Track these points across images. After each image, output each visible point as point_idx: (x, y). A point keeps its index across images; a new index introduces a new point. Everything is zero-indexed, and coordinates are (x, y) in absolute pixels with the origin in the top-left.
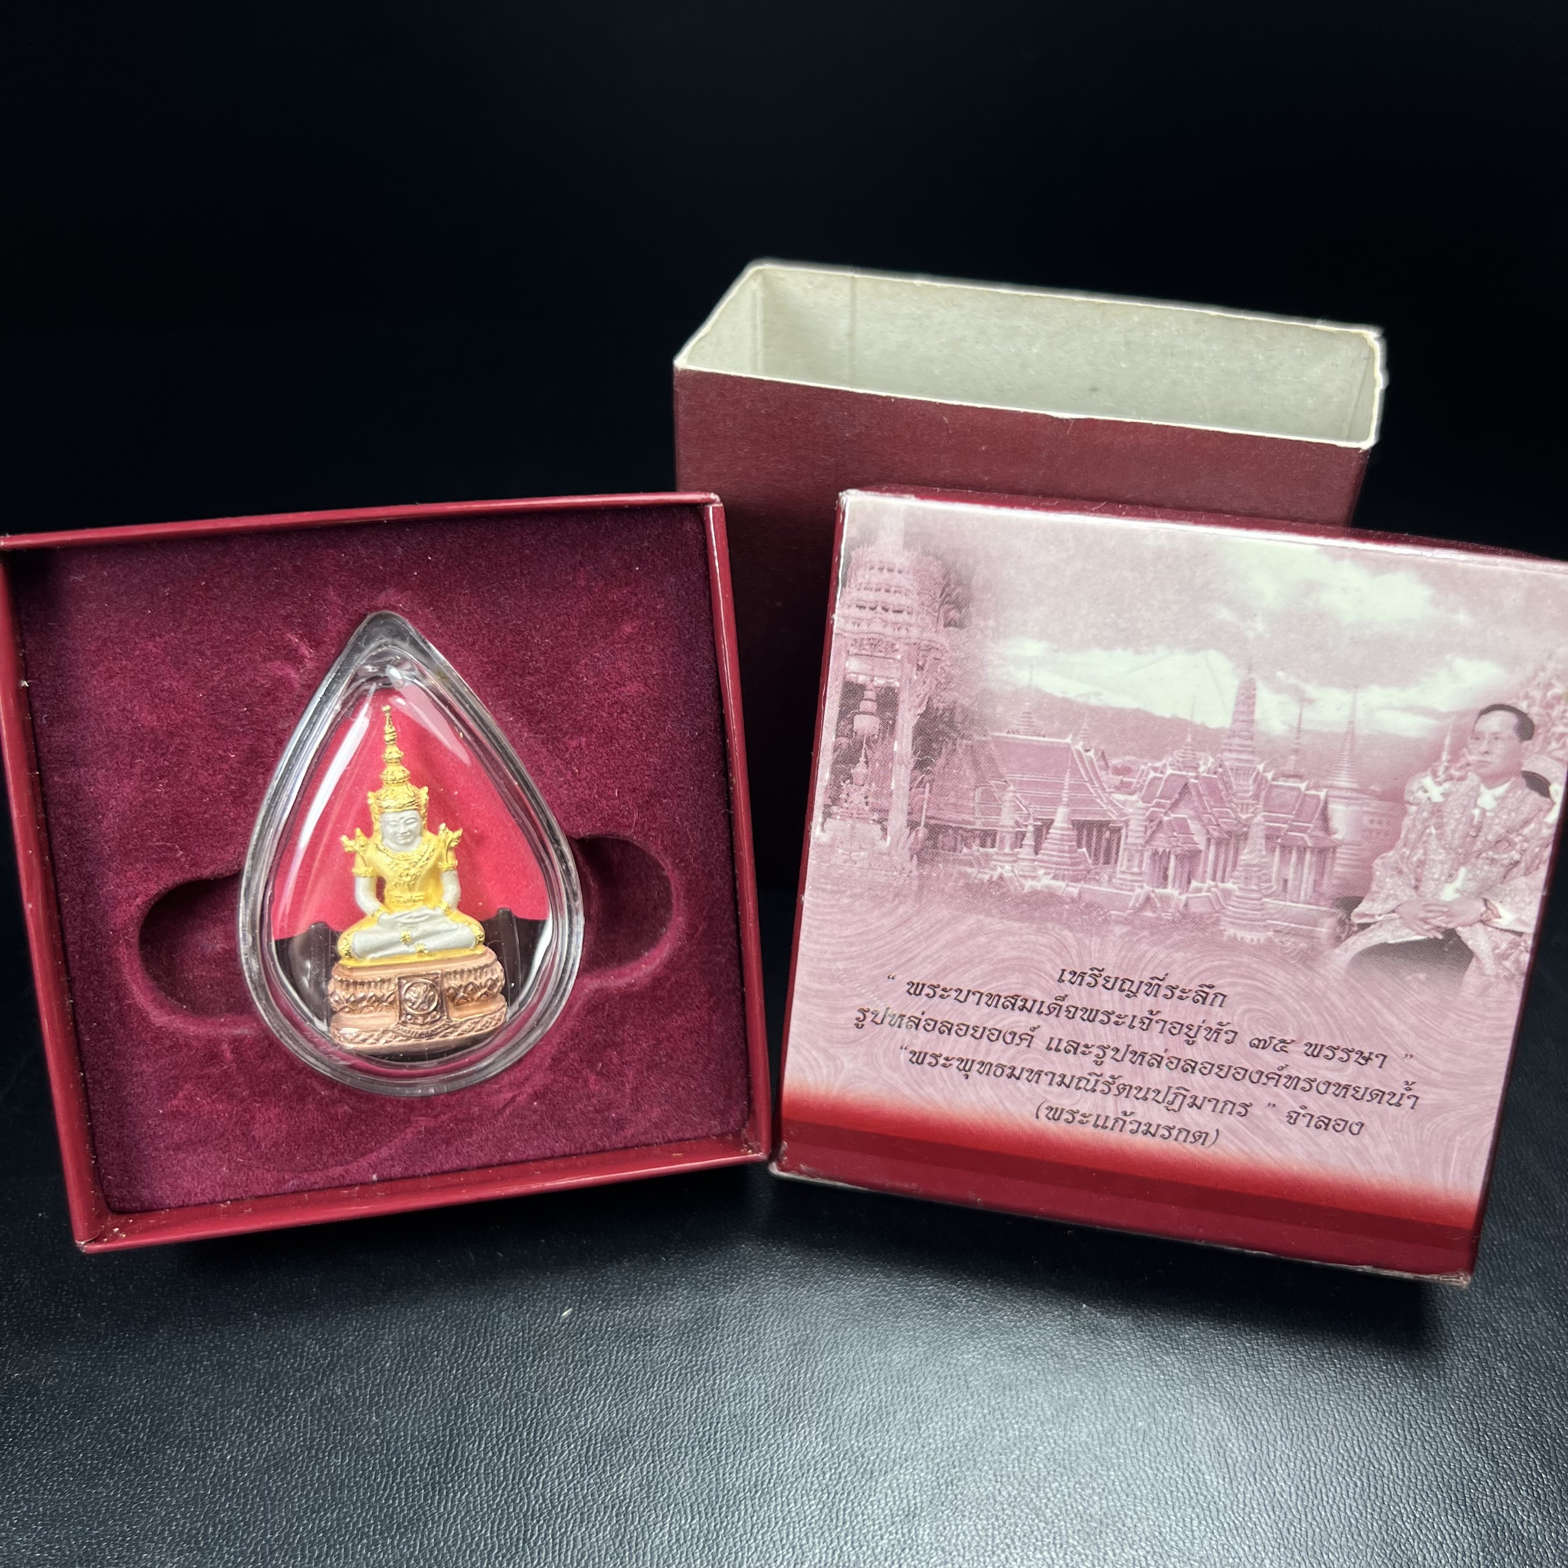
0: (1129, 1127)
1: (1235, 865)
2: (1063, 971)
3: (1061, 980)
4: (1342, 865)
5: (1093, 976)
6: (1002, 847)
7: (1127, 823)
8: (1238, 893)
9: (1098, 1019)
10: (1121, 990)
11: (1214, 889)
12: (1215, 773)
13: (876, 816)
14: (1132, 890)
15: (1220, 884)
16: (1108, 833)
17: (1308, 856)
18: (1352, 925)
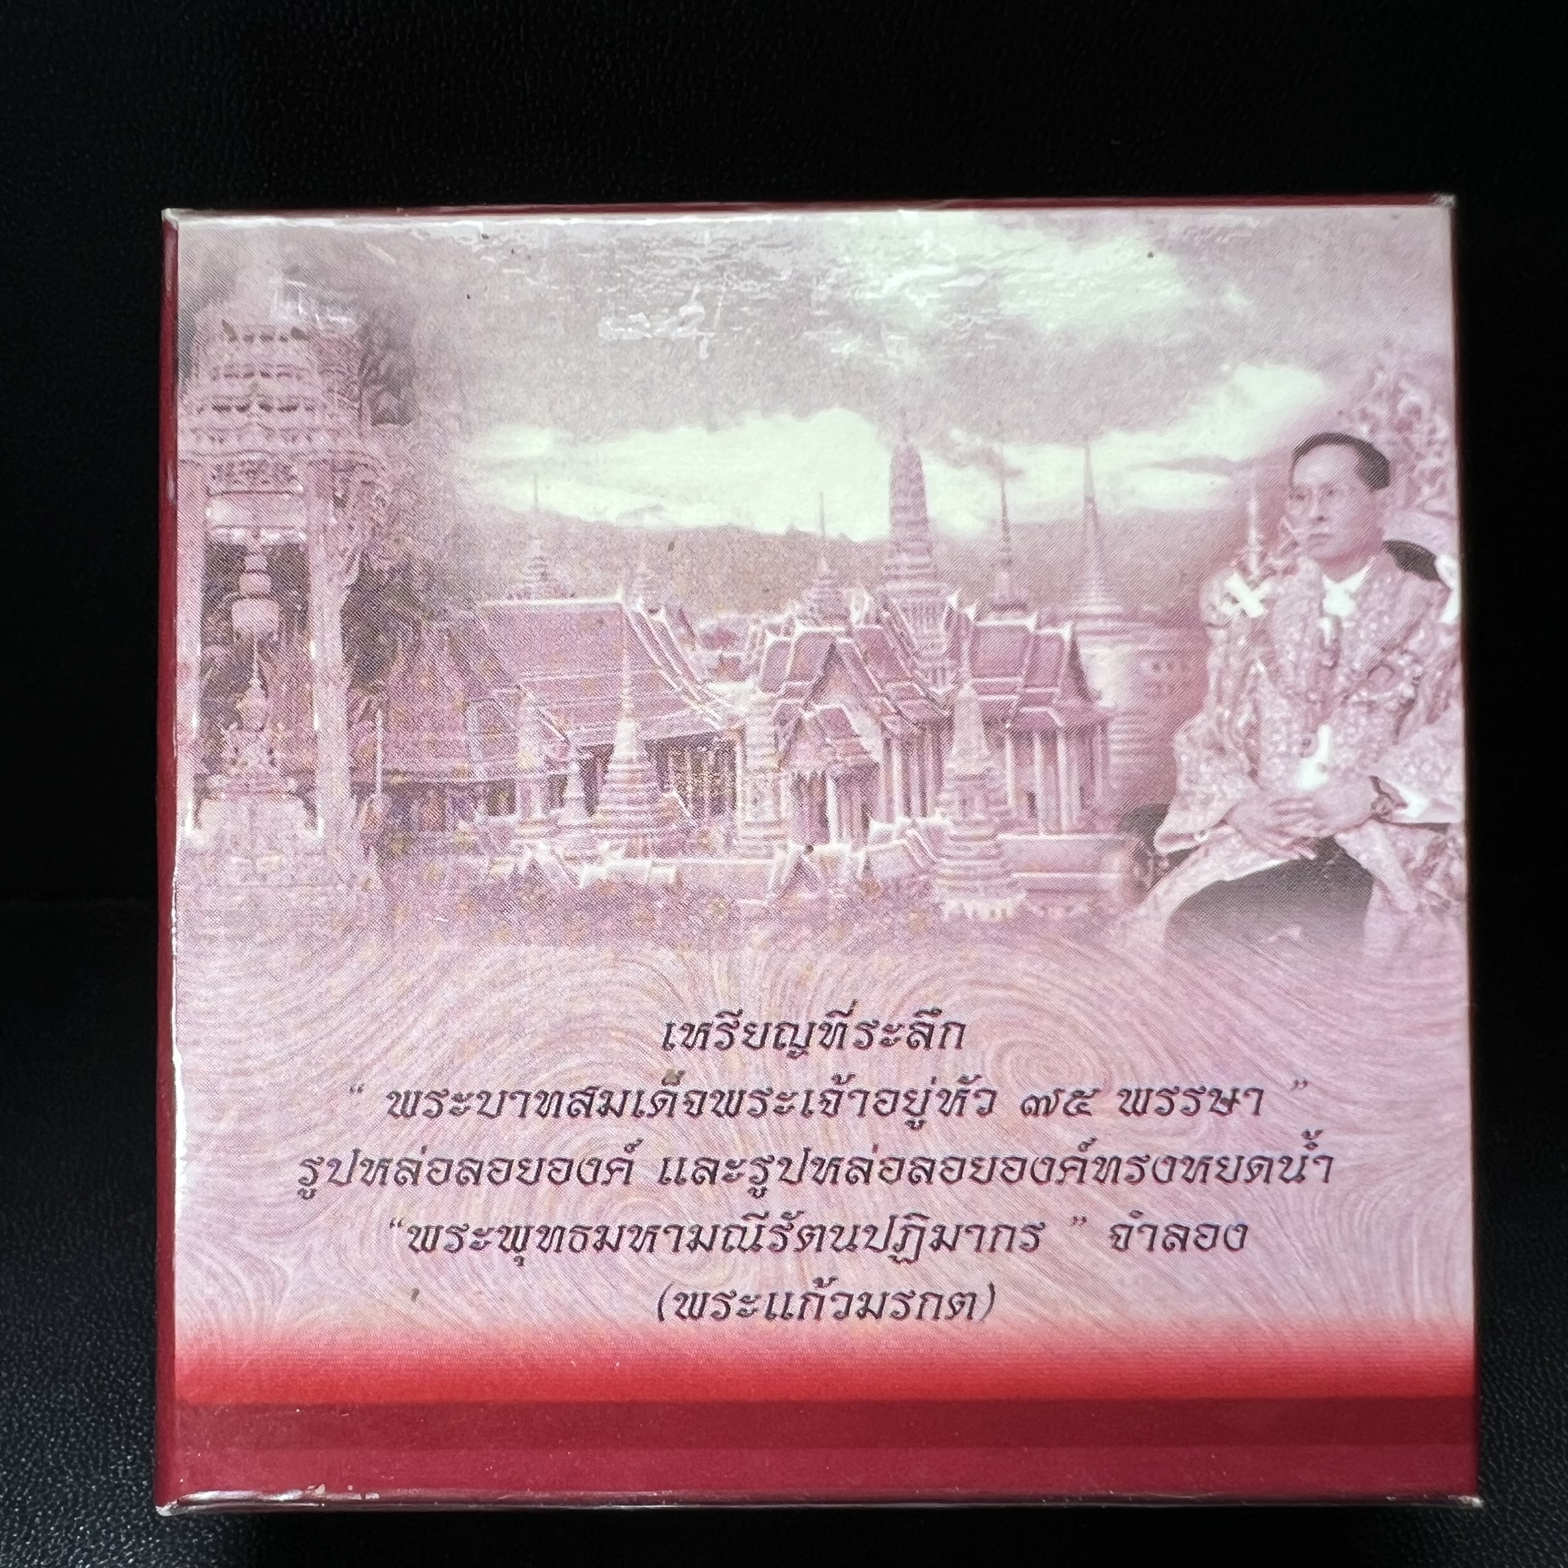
0: (830, 1308)
3: (667, 1045)
4: (1119, 753)
5: (725, 1028)
6: (527, 812)
7: (741, 732)
8: (954, 832)
11: (911, 832)
12: (878, 621)
13: (292, 784)
14: (770, 856)
15: (921, 821)
17: (1061, 746)
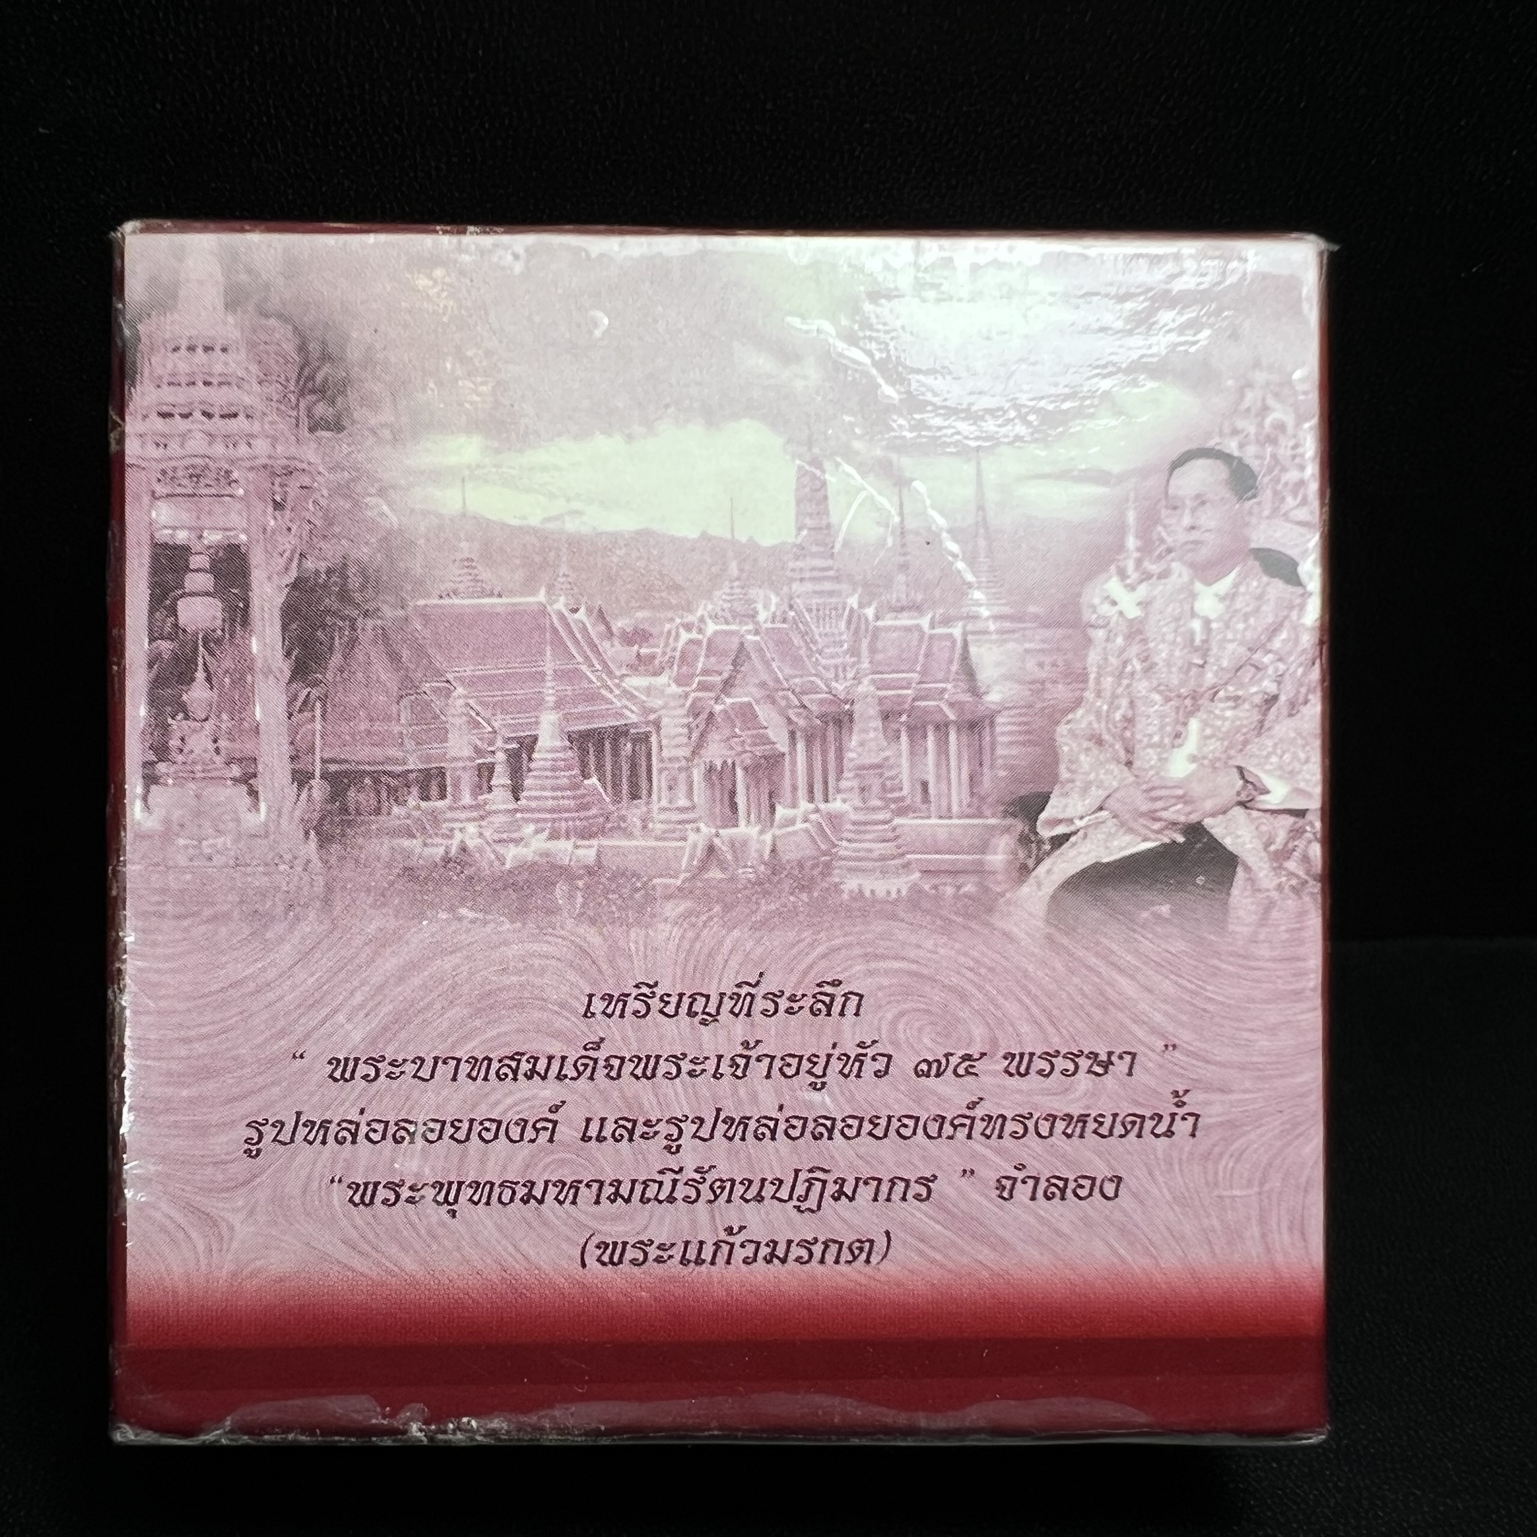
1: (840, 771)
2: (591, 996)
9: (660, 1072)
10: (691, 1014)
16: (629, 745)
18: (1040, 842)
